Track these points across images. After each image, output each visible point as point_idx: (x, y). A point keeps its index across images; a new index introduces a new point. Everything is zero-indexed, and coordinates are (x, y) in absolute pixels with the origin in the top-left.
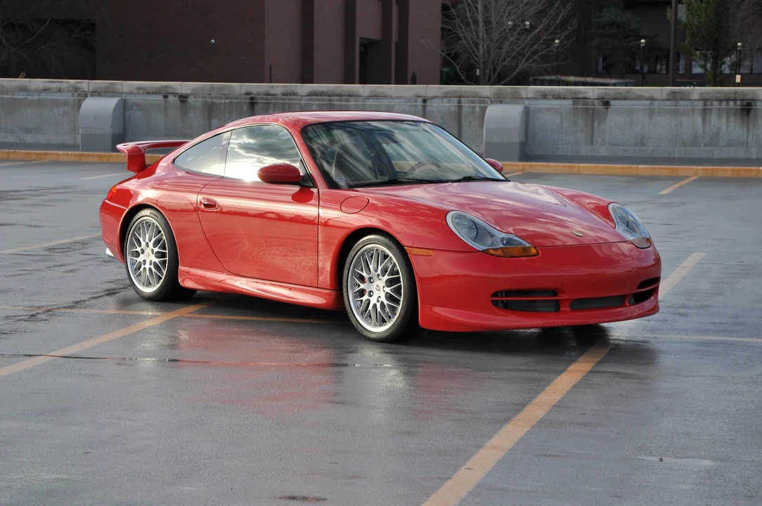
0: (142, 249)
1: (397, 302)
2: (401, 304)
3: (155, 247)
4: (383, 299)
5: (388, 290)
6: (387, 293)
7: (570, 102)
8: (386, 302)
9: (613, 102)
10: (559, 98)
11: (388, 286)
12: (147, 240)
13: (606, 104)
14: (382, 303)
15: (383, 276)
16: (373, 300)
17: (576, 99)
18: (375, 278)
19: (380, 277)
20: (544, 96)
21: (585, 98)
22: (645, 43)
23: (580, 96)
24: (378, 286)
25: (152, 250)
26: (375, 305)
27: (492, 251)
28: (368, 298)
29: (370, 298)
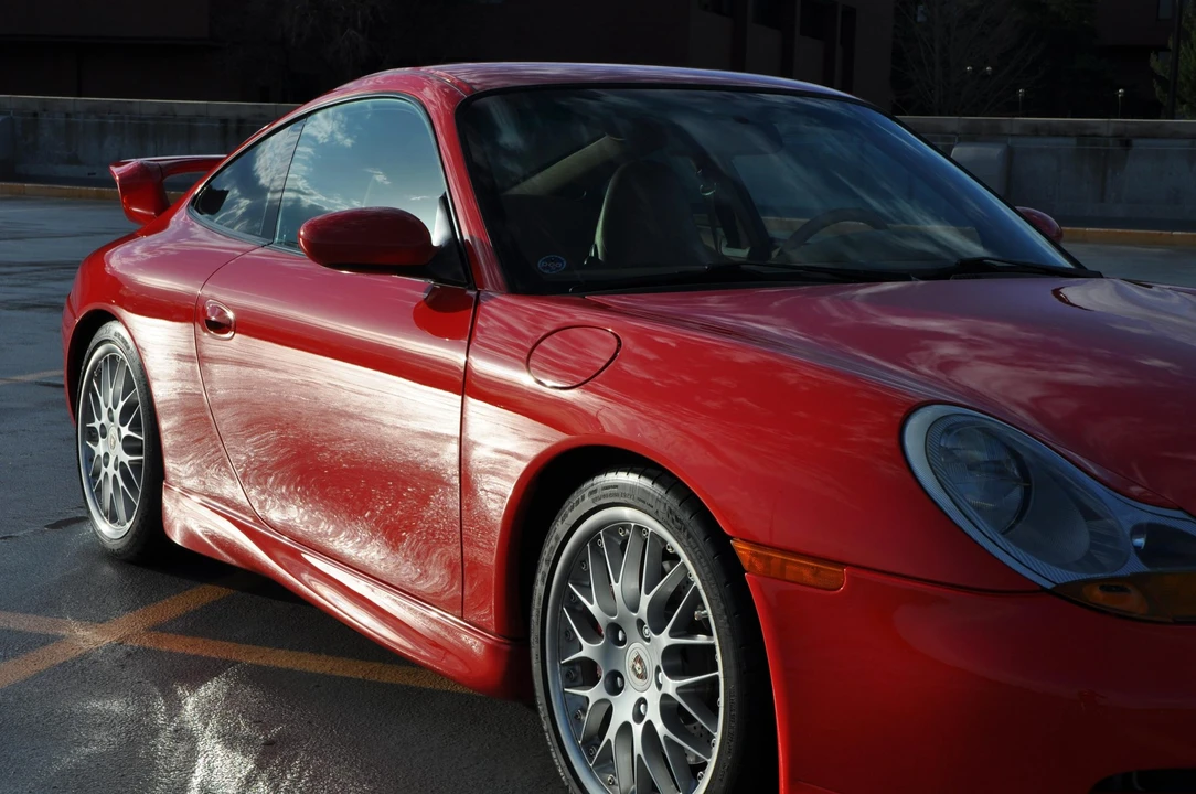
0: (102, 425)
1: (704, 741)
2: (715, 751)
3: (123, 424)
4: (653, 714)
5: (671, 686)
6: (665, 697)
7: (1073, 141)
8: (661, 728)
9: (1136, 142)
10: (1057, 135)
11: (672, 673)
12: (110, 405)
13: (1127, 144)
14: (649, 727)
15: (658, 631)
16: (623, 711)
17: (1082, 135)
18: (633, 630)
19: (647, 631)
20: (1036, 131)
21: (1095, 135)
22: (1124, 93)
23: (1088, 132)
24: (639, 659)
25: (119, 430)
26: (626, 727)
27: (1097, 595)
28: (605, 695)
29: (612, 698)
